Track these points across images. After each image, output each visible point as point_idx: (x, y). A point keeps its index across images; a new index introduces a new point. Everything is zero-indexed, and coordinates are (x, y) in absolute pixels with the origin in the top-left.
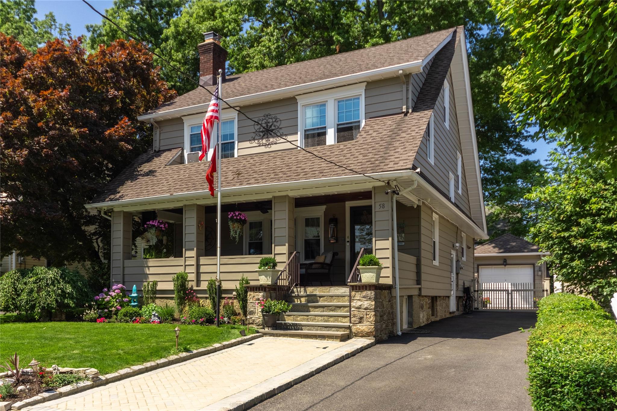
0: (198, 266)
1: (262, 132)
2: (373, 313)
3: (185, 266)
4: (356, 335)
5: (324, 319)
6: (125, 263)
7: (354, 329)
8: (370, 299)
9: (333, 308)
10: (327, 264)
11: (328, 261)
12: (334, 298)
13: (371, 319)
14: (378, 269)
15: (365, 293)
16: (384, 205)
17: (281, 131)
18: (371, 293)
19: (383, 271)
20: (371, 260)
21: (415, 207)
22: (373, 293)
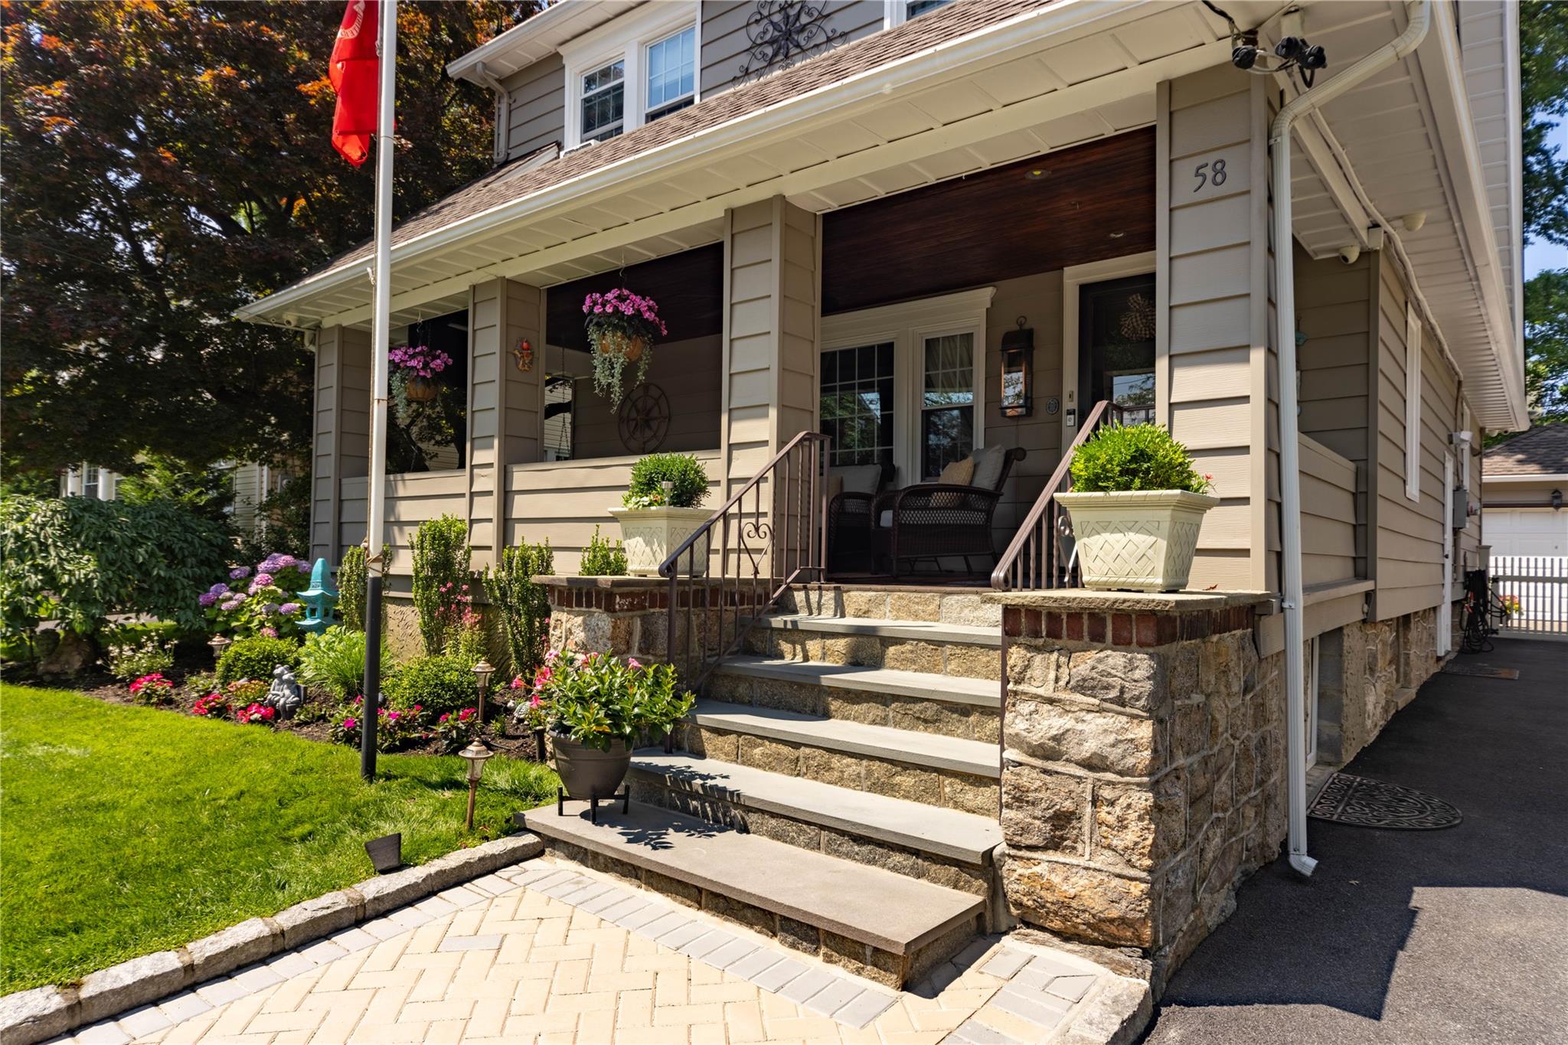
0: (506, 496)
1: (771, 42)
2: (1143, 800)
3: (472, 495)
4: (1030, 920)
5: (869, 773)
6: (344, 488)
7: (1016, 876)
8: (1120, 701)
9: (931, 710)
10: (982, 493)
11: (986, 480)
12: (948, 650)
13: (1130, 837)
14: (1180, 506)
15: (1086, 663)
16: (1220, 168)
17: (829, 25)
18: (1131, 667)
19: (1211, 518)
20: (1141, 456)
21: (1353, 256)
22: (1144, 665)
